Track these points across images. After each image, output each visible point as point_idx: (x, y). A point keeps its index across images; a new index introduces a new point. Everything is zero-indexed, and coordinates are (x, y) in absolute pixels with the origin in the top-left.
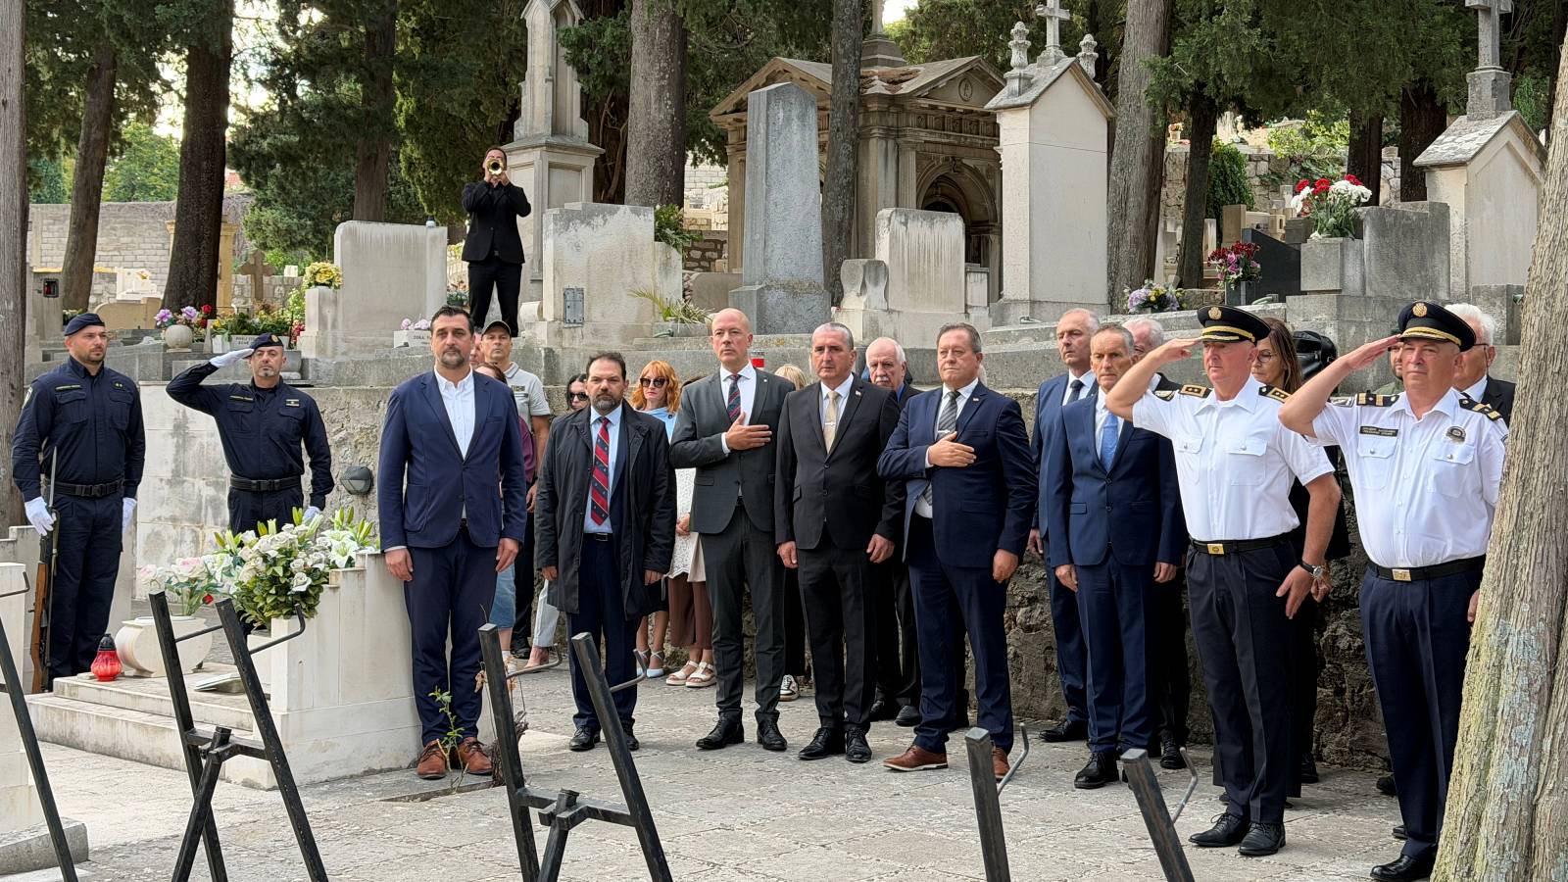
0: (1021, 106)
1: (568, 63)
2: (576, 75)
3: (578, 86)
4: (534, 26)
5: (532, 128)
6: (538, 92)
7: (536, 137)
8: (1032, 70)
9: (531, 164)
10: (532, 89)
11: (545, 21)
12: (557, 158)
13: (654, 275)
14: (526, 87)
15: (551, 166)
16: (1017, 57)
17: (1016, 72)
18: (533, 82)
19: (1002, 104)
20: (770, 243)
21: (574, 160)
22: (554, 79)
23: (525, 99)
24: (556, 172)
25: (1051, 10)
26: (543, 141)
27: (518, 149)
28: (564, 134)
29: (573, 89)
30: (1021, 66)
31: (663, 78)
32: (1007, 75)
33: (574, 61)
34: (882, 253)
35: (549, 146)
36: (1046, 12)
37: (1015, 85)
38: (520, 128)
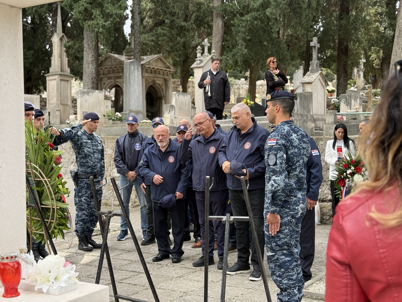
0: (200, 67)
1: (65, 52)
2: (66, 56)
3: (67, 59)
4: (54, 42)
5: (54, 70)
6: (56, 60)
7: (56, 72)
8: (202, 58)
9: (55, 79)
10: (54, 59)
11: (58, 41)
12: (62, 78)
13: (104, 108)
14: (52, 58)
15: (61, 80)
16: (199, 55)
17: (198, 58)
18: (54, 57)
19: (195, 66)
20: (131, 101)
21: (67, 79)
22: (61, 56)
23: (52, 62)
24: (62, 82)
25: (206, 43)
26: (59, 73)
27: (51, 75)
28: (64, 71)
29: (66, 60)
30: (200, 57)
31: (93, 57)
32: (196, 59)
33: (67, 52)
34: (173, 103)
35: (60, 75)
36: (205, 44)
37: (198, 62)
38: (51, 70)
